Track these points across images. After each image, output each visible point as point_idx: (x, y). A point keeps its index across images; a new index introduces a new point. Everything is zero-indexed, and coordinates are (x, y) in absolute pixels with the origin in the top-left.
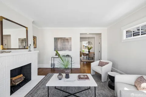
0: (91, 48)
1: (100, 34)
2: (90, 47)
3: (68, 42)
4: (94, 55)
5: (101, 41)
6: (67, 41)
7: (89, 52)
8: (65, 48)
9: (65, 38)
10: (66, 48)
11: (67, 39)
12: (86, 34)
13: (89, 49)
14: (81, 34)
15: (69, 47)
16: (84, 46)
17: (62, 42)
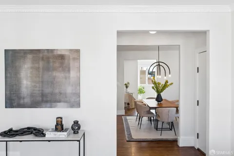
0: (165, 86)
1: (204, 33)
2: (163, 83)
3: (64, 70)
4: (177, 111)
5: (206, 62)
6: (62, 64)
7: (159, 99)
8: (52, 94)
9: (52, 51)
10: (58, 97)
11: (62, 57)
12: (146, 33)
13: (159, 89)
14: (120, 34)
15: (69, 90)
16: (143, 72)
17: (38, 69)
